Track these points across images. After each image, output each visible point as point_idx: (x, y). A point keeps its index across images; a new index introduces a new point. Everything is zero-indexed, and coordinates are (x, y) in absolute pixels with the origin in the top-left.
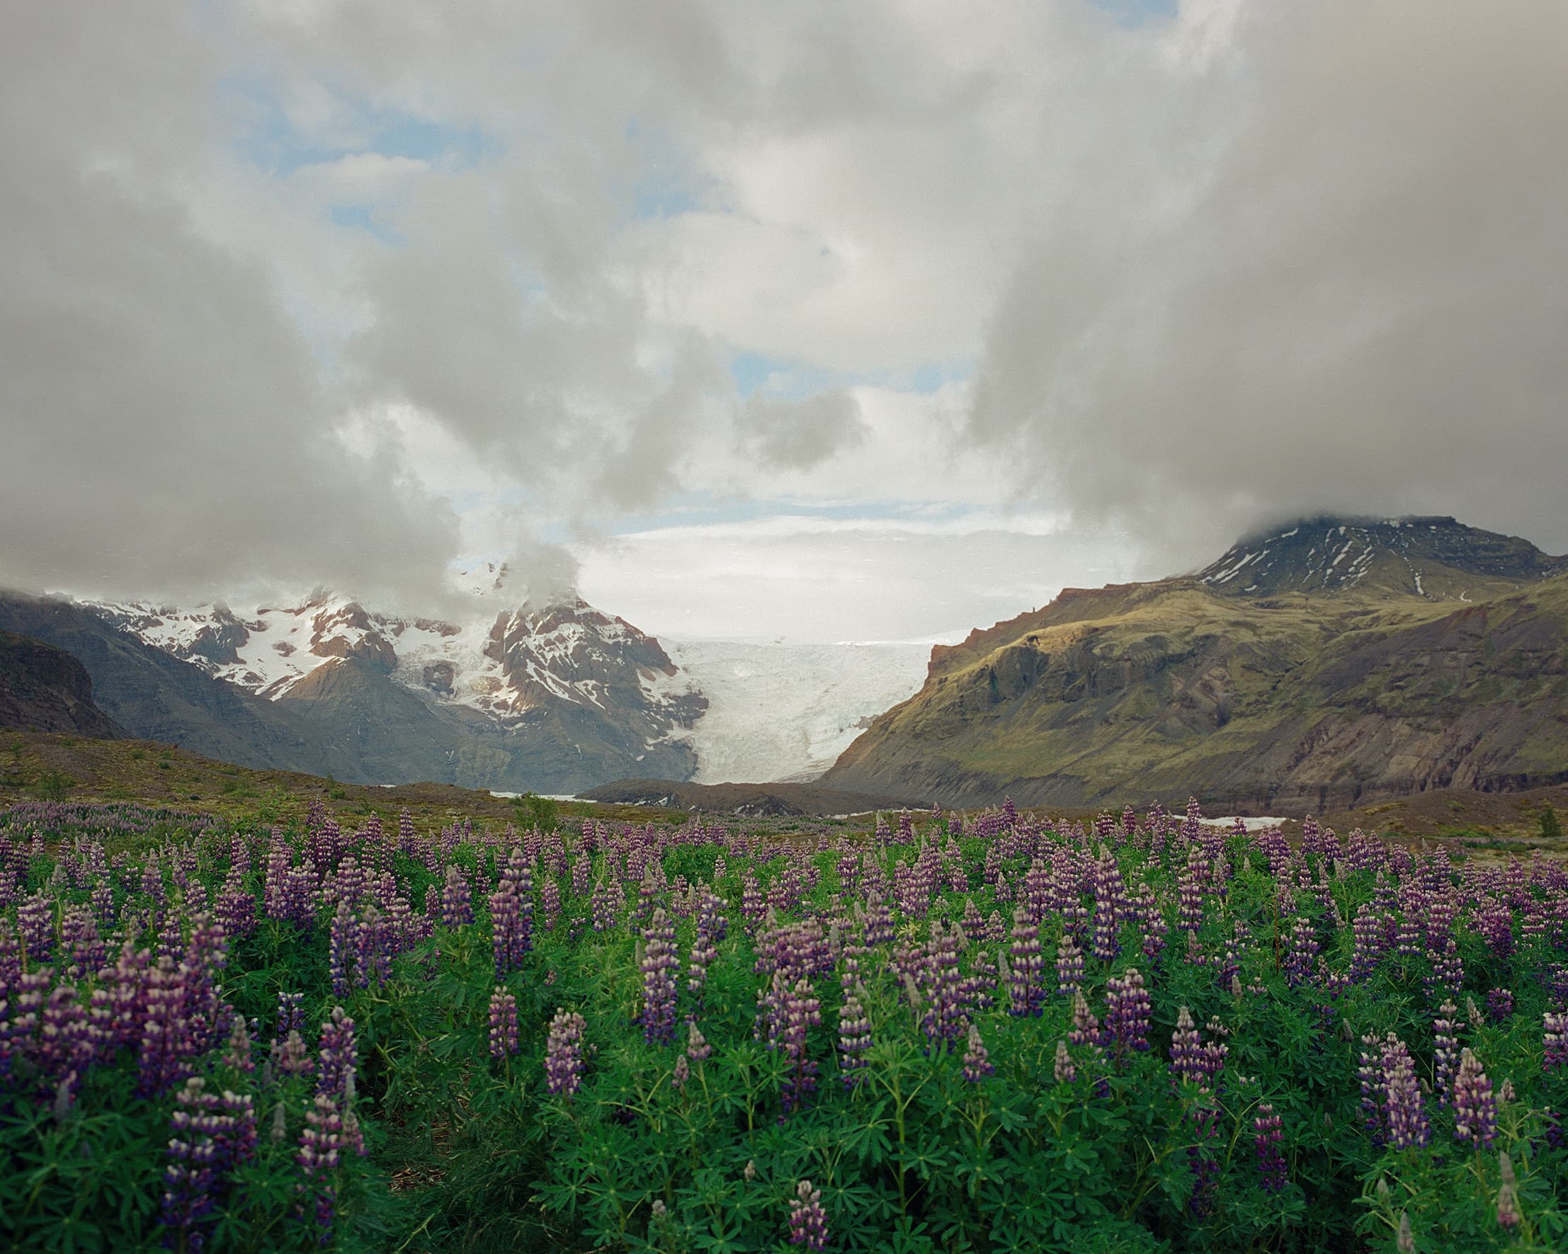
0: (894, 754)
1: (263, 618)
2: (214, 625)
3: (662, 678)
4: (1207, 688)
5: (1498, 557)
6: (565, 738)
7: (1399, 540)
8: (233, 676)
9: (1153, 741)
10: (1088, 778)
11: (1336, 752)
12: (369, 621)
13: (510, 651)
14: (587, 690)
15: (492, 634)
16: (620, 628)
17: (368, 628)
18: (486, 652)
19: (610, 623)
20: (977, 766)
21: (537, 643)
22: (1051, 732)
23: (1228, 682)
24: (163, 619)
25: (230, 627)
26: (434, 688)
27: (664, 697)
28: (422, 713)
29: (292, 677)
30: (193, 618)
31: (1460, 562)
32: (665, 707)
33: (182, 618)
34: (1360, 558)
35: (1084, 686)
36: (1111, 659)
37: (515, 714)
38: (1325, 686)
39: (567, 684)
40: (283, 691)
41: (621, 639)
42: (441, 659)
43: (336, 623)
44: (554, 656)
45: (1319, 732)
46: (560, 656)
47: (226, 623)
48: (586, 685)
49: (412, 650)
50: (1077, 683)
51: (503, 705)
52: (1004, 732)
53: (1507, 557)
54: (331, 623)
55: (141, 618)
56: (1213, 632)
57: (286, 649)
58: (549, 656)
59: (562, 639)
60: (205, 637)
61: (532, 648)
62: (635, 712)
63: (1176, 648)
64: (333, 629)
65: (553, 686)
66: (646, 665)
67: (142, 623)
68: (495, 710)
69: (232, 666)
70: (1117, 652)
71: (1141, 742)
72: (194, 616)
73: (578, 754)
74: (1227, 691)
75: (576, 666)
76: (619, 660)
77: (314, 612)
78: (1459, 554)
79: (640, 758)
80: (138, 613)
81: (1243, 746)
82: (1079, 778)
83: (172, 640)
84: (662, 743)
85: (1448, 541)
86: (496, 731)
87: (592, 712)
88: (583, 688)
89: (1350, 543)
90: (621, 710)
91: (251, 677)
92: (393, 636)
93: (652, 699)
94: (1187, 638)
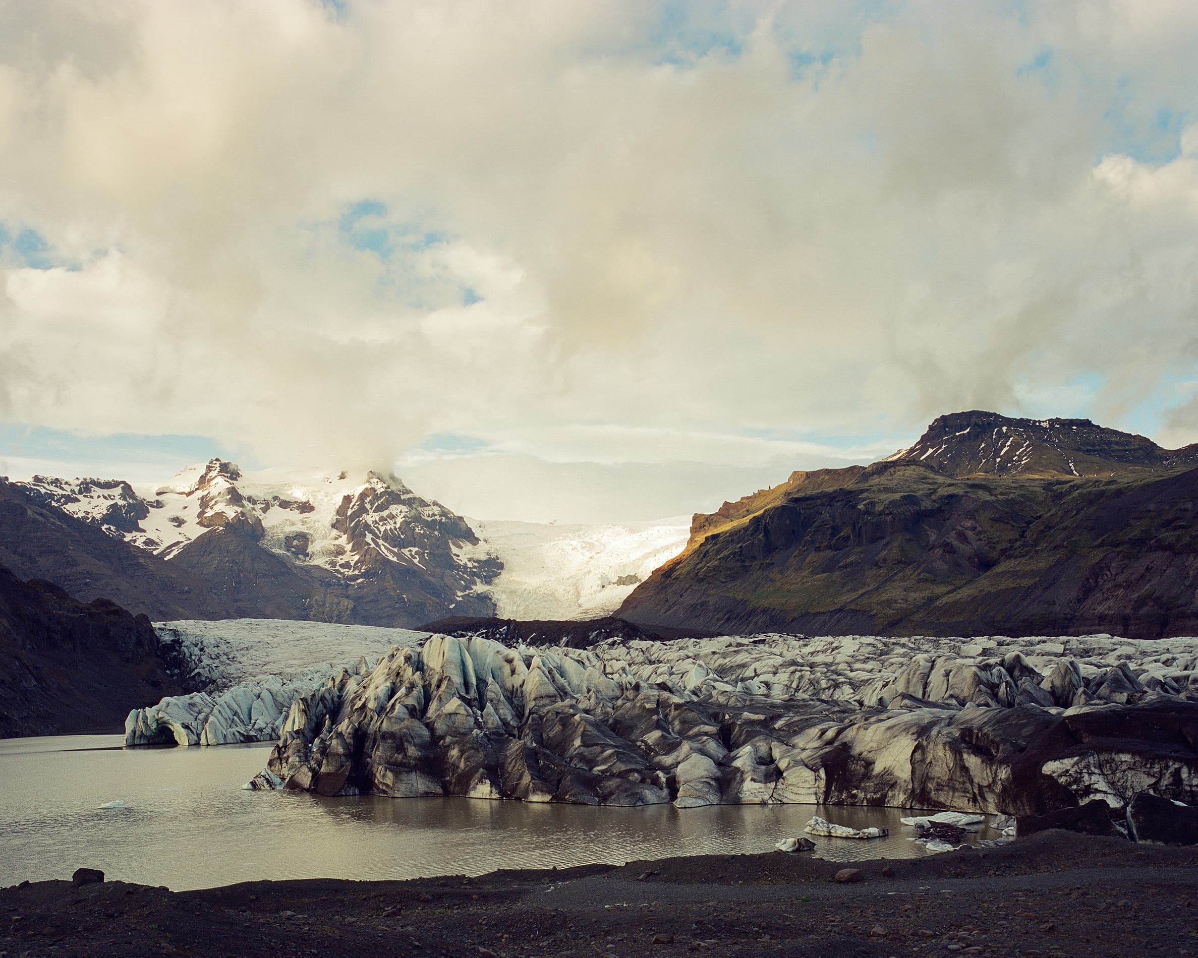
0: (681, 596)
1: (160, 498)
2: (121, 503)
3: (467, 547)
4: (962, 537)
5: (1126, 451)
6: (395, 590)
7: (1050, 436)
8: (135, 541)
9: (926, 580)
10: (874, 612)
11: (1128, 585)
12: (244, 502)
13: (352, 525)
14: (411, 554)
15: (338, 513)
16: (436, 510)
17: (243, 506)
18: (333, 526)
19: (429, 505)
20: (764, 603)
21: (373, 519)
22: (825, 575)
23: (980, 532)
24: (80, 497)
25: (134, 505)
26: (293, 552)
27: (469, 561)
28: (283, 570)
29: (182, 542)
30: (104, 497)
31: (1098, 453)
32: (470, 568)
33: (95, 497)
34: (1021, 450)
35: (849, 537)
36: (873, 513)
37: (356, 572)
38: (1090, 530)
39: (396, 550)
40: (175, 553)
41: (438, 518)
42: (298, 530)
43: (216, 503)
44: (386, 529)
45: (1101, 568)
46: (391, 529)
47: (131, 501)
48: (410, 551)
49: (276, 523)
50: (842, 534)
51: (347, 565)
52: (780, 576)
53: (1134, 450)
54: (213, 502)
55: (63, 496)
56: (956, 492)
57: (178, 522)
58: (382, 529)
59: (392, 517)
60: (114, 511)
61: (370, 523)
62: (448, 572)
63: (926, 505)
64: (214, 507)
65: (386, 551)
66: (456, 537)
67: (63, 499)
68: (340, 569)
69: (134, 533)
70: (879, 508)
71: (914, 582)
72: (106, 495)
73: (405, 602)
74: (980, 540)
75: (402, 537)
76: (436, 533)
77: (200, 493)
78: (1097, 447)
79: (452, 606)
80: (60, 492)
81: (1027, 582)
82: (865, 611)
83: (87, 513)
84: (468, 595)
85: (1086, 438)
86: (341, 585)
87: (415, 572)
88: (408, 554)
89: (1011, 439)
90: (438, 570)
91: (149, 542)
92: (262, 513)
93: (460, 562)
94: (933, 497)
